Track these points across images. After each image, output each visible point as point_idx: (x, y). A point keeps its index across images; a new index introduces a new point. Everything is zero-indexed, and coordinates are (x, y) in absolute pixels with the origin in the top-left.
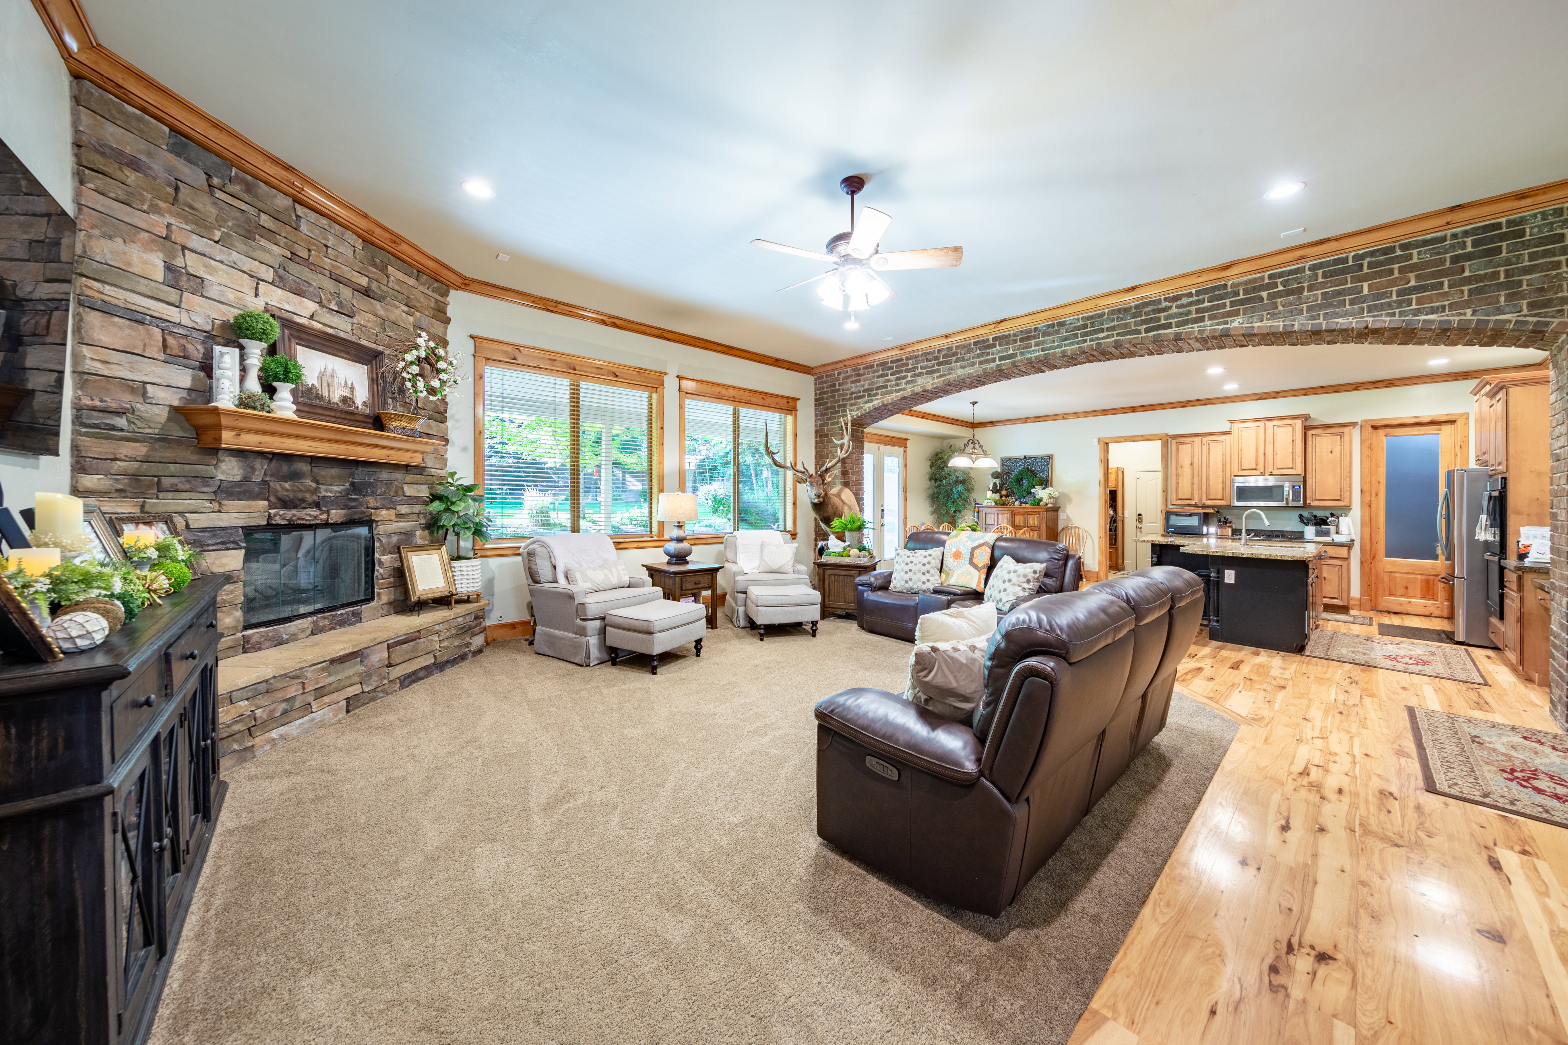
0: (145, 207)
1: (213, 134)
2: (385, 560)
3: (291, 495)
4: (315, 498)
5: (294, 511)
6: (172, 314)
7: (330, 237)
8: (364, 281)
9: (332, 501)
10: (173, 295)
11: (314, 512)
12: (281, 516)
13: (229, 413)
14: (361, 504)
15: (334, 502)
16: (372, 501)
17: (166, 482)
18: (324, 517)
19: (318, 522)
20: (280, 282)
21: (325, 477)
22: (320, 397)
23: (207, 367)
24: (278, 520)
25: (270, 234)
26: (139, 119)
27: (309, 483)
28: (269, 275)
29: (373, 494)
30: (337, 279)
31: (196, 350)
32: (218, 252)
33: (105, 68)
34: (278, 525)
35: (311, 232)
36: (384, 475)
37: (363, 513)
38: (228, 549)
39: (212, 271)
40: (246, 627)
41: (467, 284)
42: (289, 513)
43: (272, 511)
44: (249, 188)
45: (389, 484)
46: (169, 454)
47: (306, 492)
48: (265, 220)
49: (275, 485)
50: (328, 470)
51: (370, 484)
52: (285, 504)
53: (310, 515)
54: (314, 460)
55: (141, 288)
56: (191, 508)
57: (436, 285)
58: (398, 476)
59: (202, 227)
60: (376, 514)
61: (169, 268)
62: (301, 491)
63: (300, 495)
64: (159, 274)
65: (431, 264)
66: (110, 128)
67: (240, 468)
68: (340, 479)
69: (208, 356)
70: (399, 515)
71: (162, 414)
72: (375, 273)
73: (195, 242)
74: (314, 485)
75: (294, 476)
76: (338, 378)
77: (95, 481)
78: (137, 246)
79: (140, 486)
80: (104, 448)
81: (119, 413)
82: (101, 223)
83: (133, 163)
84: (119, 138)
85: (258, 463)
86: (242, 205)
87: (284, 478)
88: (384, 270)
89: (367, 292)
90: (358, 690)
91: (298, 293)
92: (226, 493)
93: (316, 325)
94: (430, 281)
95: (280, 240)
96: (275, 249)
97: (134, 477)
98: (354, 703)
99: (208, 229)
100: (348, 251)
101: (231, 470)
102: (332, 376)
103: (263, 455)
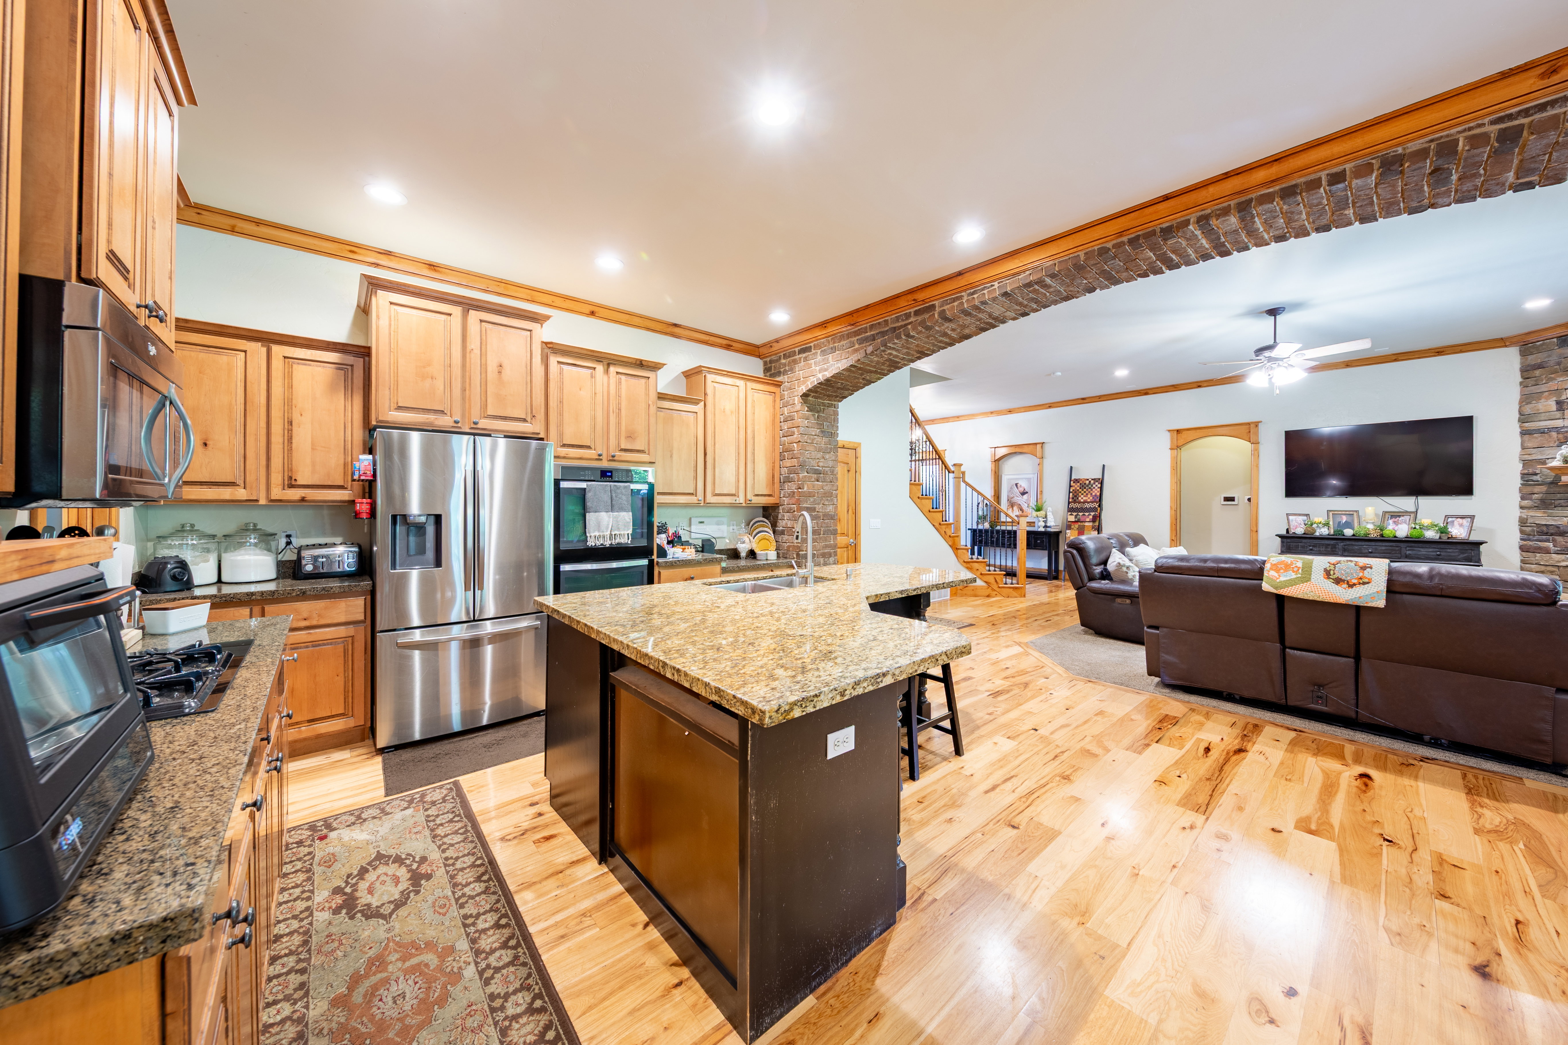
0: (1545, 382)
6: (1558, 424)
10: (1558, 415)
17: (1557, 503)
26: (1541, 345)
46: (1557, 489)
55: (1542, 418)
61: (1559, 403)
64: (1554, 408)
66: (1530, 357)
77: (1526, 503)
78: (1543, 400)
79: (1545, 504)
80: (1529, 489)
81: (1536, 474)
82: (1526, 399)
83: (1540, 366)
84: (1535, 359)
97: (1542, 501)
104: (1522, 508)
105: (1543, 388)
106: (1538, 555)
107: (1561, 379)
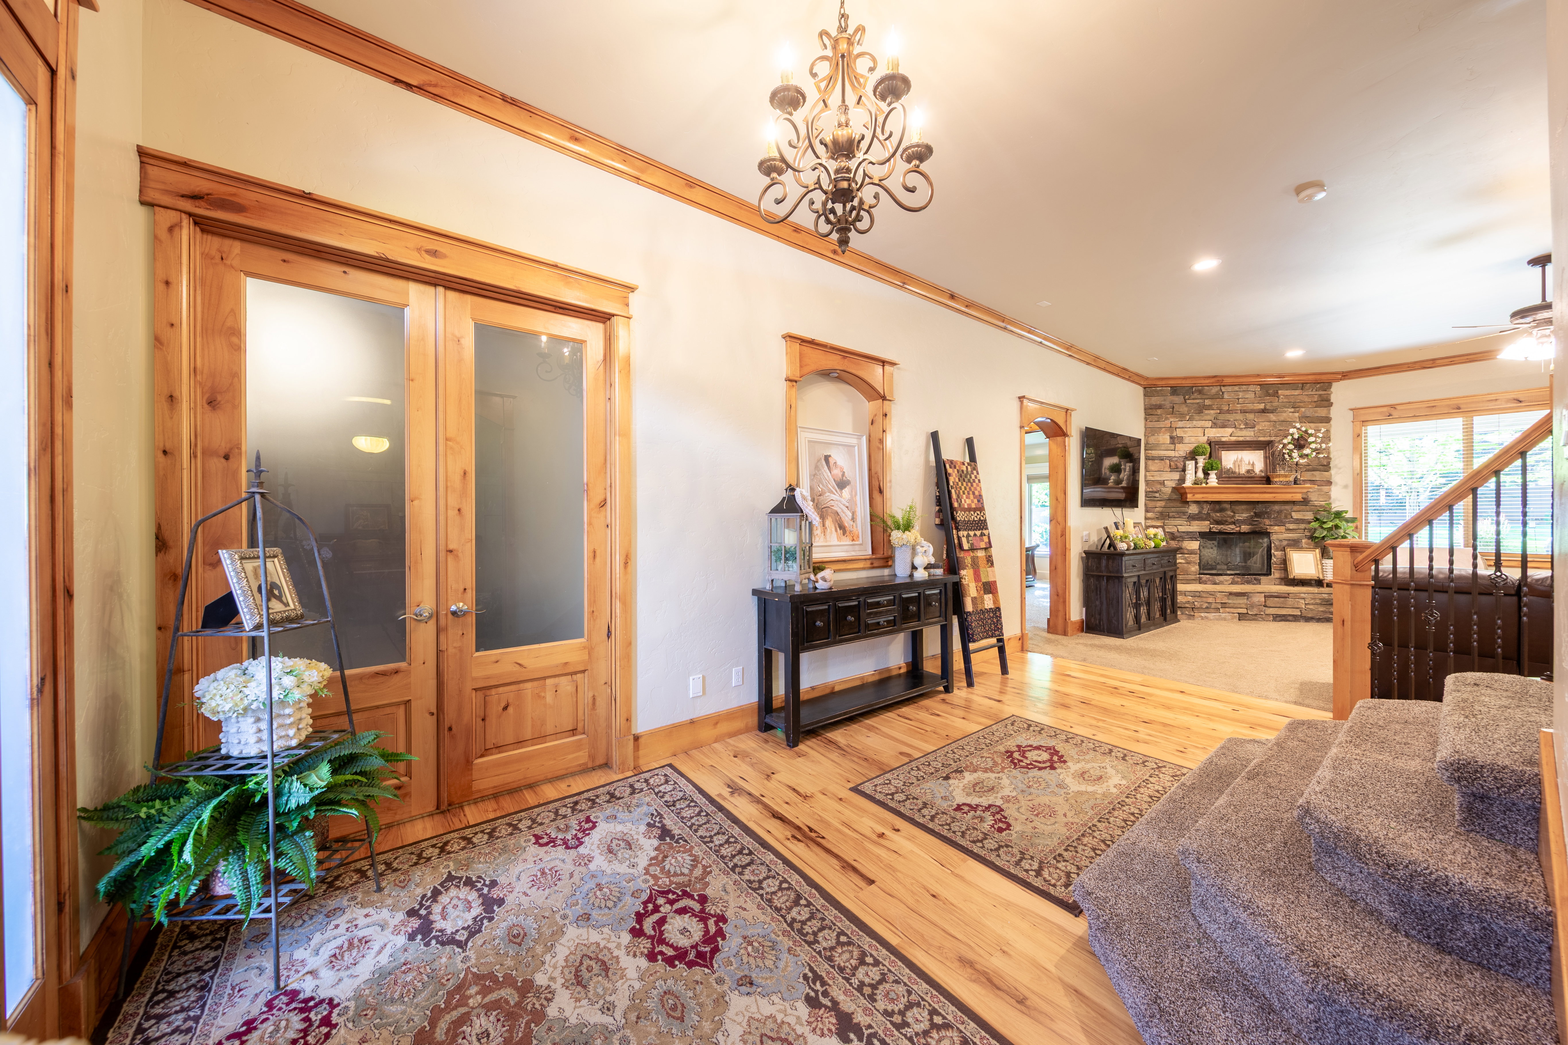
0: (1164, 420)
1: (1184, 382)
2: (1277, 554)
3: (1219, 519)
4: (1233, 520)
5: (1222, 526)
6: (1171, 454)
8: (1262, 406)
9: (1242, 522)
10: (1172, 447)
11: (1233, 526)
12: (1216, 528)
13: (1189, 488)
14: (1261, 524)
15: (1244, 522)
16: (1267, 522)
17: (1171, 514)
18: (1238, 529)
19: (1235, 531)
20: (1215, 425)
21: (1238, 510)
22: (1235, 473)
23: (1184, 470)
24: (1214, 530)
25: (1209, 407)
26: (1161, 390)
27: (1230, 513)
28: (1210, 424)
29: (1269, 518)
30: (1245, 412)
31: (1180, 465)
32: (1188, 424)
33: (1150, 382)
34: (1215, 532)
35: (1230, 396)
36: (1277, 508)
37: (1262, 528)
38: (1191, 540)
39: (1185, 432)
40: (1200, 574)
41: (1346, 375)
42: (1219, 527)
43: (1212, 526)
44: (1200, 393)
45: (1280, 512)
46: (1172, 504)
47: (1227, 517)
48: (1207, 402)
49: (1213, 515)
50: (1239, 507)
51: (1266, 513)
52: (1218, 523)
53: (1230, 528)
54: (1232, 503)
55: (1163, 448)
56: (1181, 524)
57: (1318, 386)
58: (1288, 507)
59: (1182, 417)
60: (1269, 528)
61: (1172, 438)
62: (1225, 517)
63: (1224, 519)
64: (1168, 441)
65: (1310, 377)
66: (1153, 399)
67: (1197, 508)
68: (1247, 510)
69: (1185, 466)
70: (1288, 530)
71: (1169, 490)
72: (1268, 399)
73: (1180, 424)
74: (1232, 514)
75: (1222, 510)
77: (1151, 515)
78: (1161, 434)
79: (1163, 517)
80: (1151, 505)
81: (1156, 492)
83: (1160, 407)
84: (1155, 400)
85: (1205, 506)
86: (1198, 401)
87: (1217, 511)
88: (1276, 394)
89: (1264, 411)
90: (1244, 611)
91: (1224, 426)
92: (1192, 518)
93: (1233, 439)
94: (1313, 385)
95: (1215, 407)
96: (1212, 412)
97: (1161, 513)
98: (1242, 617)
99: (1185, 417)
100: (1251, 395)
101: (1193, 509)
102: (1241, 461)
103: (1207, 502)
104: (1147, 519)
105: (1161, 424)
107: (1172, 420)
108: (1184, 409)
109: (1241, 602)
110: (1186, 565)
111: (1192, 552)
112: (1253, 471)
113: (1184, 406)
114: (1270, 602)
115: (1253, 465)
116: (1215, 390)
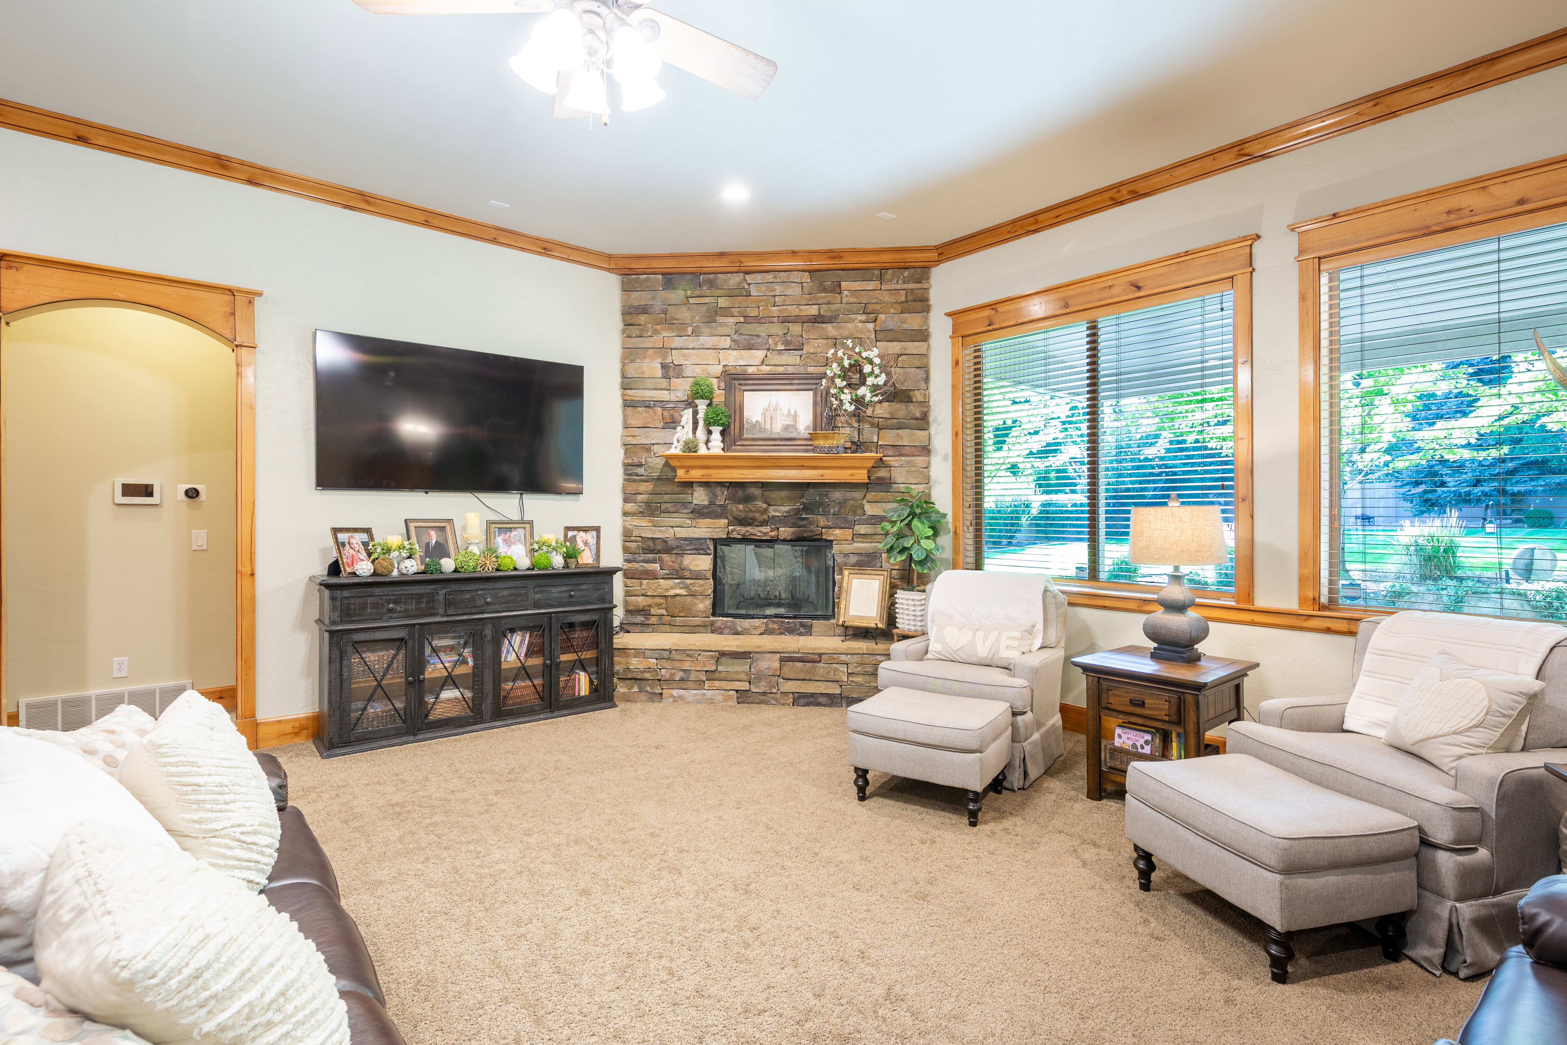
0: (649, 334)
3: (743, 515)
4: (765, 517)
5: (749, 528)
6: (664, 395)
7: (777, 287)
8: (813, 310)
9: (780, 520)
10: (664, 383)
11: (765, 529)
12: (739, 531)
14: (811, 523)
15: (783, 521)
16: (822, 521)
17: (663, 506)
18: (774, 533)
19: (768, 538)
20: (737, 346)
21: (774, 499)
22: (764, 431)
24: (735, 535)
25: (726, 312)
26: (646, 280)
27: (761, 504)
28: (727, 342)
29: (825, 514)
30: (785, 320)
32: (691, 342)
34: (735, 538)
35: (759, 291)
36: (837, 495)
37: (812, 531)
38: (699, 554)
39: (686, 357)
40: (716, 615)
42: (743, 530)
43: (730, 528)
44: (712, 284)
45: (842, 503)
46: (664, 488)
47: (756, 512)
48: (723, 302)
49: (733, 507)
50: (777, 493)
51: (821, 504)
52: (742, 522)
53: (761, 532)
54: (765, 485)
55: (648, 386)
56: (678, 524)
57: (906, 273)
58: (856, 494)
59: (681, 329)
60: (827, 533)
61: (664, 366)
62: (751, 511)
63: (750, 515)
64: (659, 373)
65: (887, 257)
66: (634, 295)
67: (706, 494)
68: (790, 499)
70: (857, 535)
71: (661, 463)
72: (824, 297)
73: (678, 342)
74: (764, 506)
75: (748, 499)
76: (781, 410)
77: (630, 507)
78: (647, 360)
79: (651, 510)
80: (632, 488)
81: (640, 465)
82: (629, 355)
83: (644, 310)
84: (638, 298)
85: (718, 491)
86: (706, 300)
87: (739, 502)
88: (837, 288)
89: (817, 320)
90: (744, 686)
91: (750, 347)
92: (699, 513)
93: (765, 369)
94: (898, 272)
95: (735, 311)
96: (731, 320)
97: (648, 503)
98: (743, 697)
99: (685, 329)
100: (794, 291)
101: (700, 497)
102: (775, 410)
103: (721, 484)
104: (625, 514)
105: (647, 342)
106: (644, 582)
107: (666, 334)
108: (684, 315)
109: (740, 669)
110: (689, 599)
111: (698, 576)
112: (794, 427)
113: (684, 308)
114: (790, 669)
115: (795, 416)
116: (734, 280)
